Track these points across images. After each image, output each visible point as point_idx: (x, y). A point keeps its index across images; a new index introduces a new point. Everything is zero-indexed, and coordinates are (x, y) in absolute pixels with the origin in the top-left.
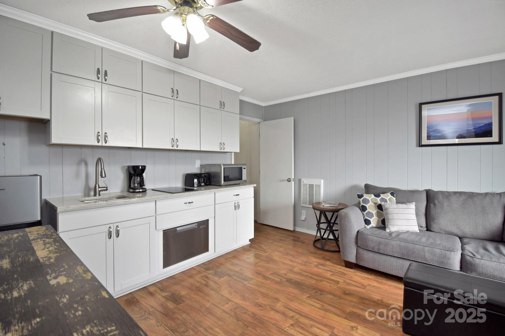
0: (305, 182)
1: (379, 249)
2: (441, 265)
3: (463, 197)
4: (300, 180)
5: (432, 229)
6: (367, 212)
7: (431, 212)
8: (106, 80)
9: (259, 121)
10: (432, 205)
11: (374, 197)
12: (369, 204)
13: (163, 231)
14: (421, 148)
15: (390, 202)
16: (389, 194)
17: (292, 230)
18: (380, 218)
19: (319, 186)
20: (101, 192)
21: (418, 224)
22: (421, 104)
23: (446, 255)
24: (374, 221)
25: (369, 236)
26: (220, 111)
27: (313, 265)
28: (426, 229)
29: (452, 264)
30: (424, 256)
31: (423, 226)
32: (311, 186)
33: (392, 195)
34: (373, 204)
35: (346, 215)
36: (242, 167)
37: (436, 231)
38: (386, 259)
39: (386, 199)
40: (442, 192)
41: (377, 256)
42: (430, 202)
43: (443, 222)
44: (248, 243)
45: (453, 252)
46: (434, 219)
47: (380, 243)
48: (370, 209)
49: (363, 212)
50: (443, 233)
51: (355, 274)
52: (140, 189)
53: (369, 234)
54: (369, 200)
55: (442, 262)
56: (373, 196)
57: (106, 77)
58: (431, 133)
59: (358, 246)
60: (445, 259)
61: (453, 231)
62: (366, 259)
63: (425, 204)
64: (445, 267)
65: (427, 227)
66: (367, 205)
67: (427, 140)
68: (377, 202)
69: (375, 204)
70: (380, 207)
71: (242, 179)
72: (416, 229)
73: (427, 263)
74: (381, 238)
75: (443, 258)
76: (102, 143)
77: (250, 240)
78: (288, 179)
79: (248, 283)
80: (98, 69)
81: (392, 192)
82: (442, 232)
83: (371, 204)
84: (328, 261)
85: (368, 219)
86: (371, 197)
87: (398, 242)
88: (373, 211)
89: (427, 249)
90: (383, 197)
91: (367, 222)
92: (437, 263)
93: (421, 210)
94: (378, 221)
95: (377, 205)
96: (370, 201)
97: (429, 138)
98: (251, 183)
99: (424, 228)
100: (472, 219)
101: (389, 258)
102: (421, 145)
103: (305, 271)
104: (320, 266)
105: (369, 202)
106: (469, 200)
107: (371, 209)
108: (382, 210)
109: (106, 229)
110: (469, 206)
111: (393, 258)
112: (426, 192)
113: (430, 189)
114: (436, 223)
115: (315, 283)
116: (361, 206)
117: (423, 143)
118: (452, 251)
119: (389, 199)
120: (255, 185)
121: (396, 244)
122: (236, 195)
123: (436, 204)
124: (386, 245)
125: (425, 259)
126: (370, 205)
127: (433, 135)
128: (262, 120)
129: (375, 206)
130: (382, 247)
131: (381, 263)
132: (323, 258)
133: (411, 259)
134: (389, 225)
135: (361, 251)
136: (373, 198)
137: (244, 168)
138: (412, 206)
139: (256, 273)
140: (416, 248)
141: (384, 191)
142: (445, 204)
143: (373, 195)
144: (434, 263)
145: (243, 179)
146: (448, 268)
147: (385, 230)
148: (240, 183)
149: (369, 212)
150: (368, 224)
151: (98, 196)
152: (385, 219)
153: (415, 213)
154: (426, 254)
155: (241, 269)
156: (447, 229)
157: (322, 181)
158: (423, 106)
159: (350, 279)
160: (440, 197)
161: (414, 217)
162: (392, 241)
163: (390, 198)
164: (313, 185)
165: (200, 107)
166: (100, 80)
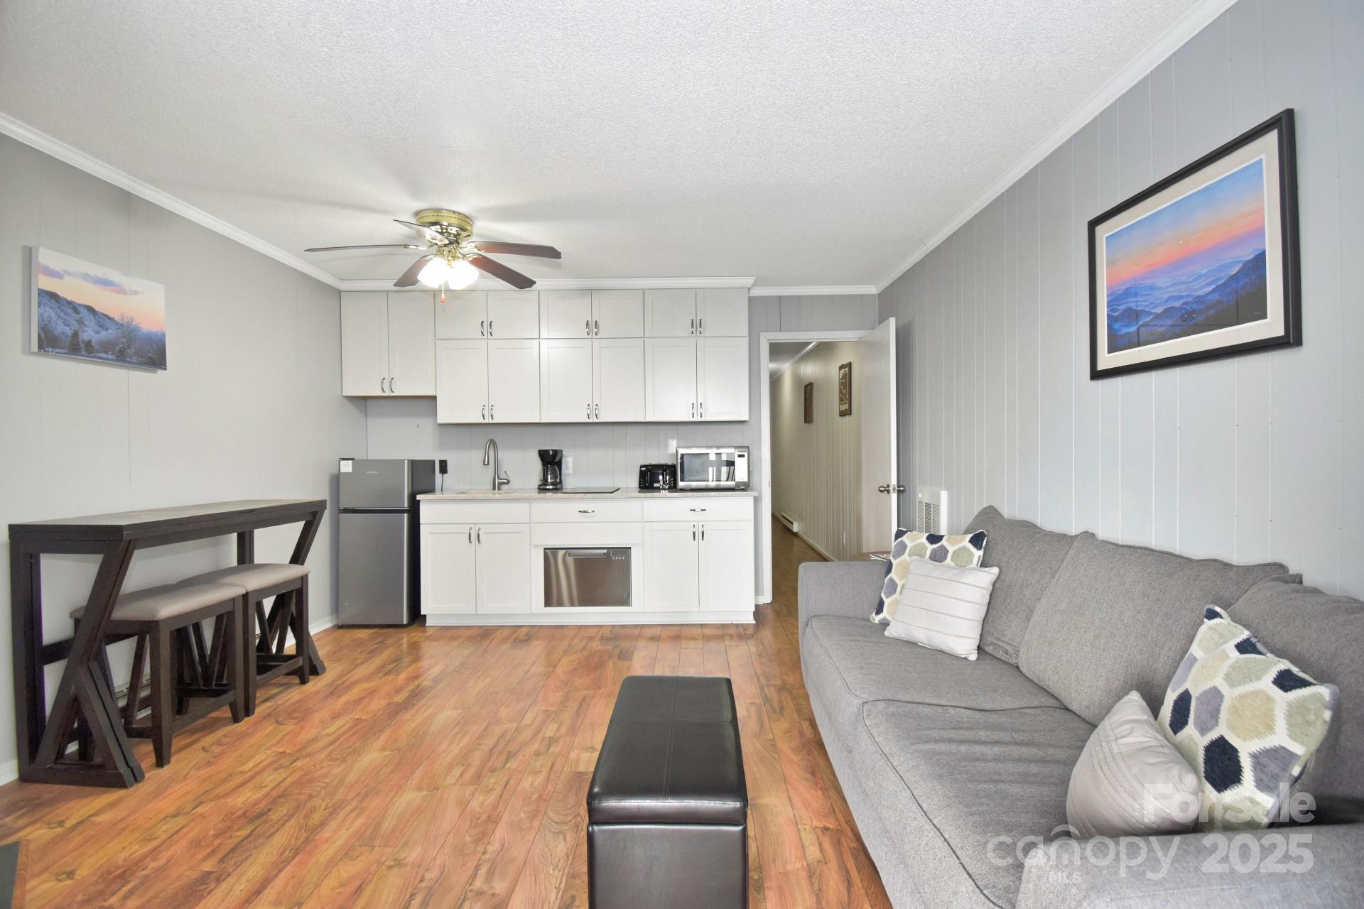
0: (920, 495)
6: (888, 579)
8: (492, 335)
11: (925, 541)
13: (545, 549)
14: (1097, 383)
19: (938, 508)
22: (1093, 225)
26: (694, 340)
32: (928, 508)
39: (948, 552)
56: (923, 538)
57: (491, 330)
58: (1116, 326)
66: (896, 560)
67: (1109, 352)
72: (970, 648)
76: (488, 420)
78: (882, 487)
80: (483, 322)
81: (979, 533)
83: (904, 559)
86: (917, 539)
90: (945, 544)
97: (1113, 343)
102: (1095, 373)
107: (900, 571)
109: (466, 529)
117: (1100, 367)
119: (954, 552)
126: (900, 562)
127: (1120, 333)
136: (921, 543)
137: (741, 456)
143: (926, 535)
145: (737, 479)
149: (891, 580)
150: (880, 611)
151: (496, 490)
157: (944, 494)
158: (1098, 231)
163: (960, 548)
164: (930, 505)
165: (644, 342)
166: (486, 336)
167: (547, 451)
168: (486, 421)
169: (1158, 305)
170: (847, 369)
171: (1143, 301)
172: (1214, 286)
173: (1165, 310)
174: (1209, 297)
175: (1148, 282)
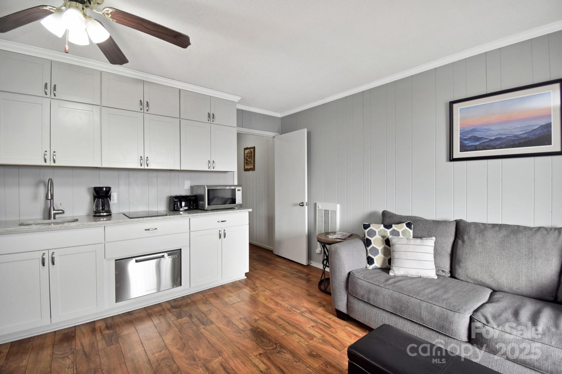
0: (320, 207)
1: (369, 299)
2: (442, 329)
3: (504, 232)
4: (315, 205)
5: (457, 276)
6: (372, 248)
7: (458, 252)
8: (55, 96)
9: (274, 135)
10: (460, 242)
11: (384, 228)
12: (375, 237)
13: (116, 260)
14: (452, 163)
15: (403, 235)
16: (404, 224)
17: (305, 265)
18: (387, 257)
19: (335, 212)
20: (57, 216)
21: (436, 267)
22: (452, 103)
23: (447, 317)
24: (378, 261)
25: (359, 279)
26: (210, 124)
27: (298, 311)
28: (449, 275)
29: (455, 330)
30: (420, 314)
31: (445, 270)
32: (326, 212)
33: (407, 227)
34: (380, 237)
35: (336, 252)
36: (235, 190)
37: (461, 278)
38: (378, 312)
39: (399, 232)
40: (476, 224)
41: (367, 308)
42: (459, 238)
43: (471, 267)
44: (244, 277)
45: (457, 314)
46: (460, 261)
47: (370, 291)
48: (375, 244)
49: (367, 248)
50: (471, 283)
51: (343, 328)
52: (104, 213)
53: (360, 277)
54: (375, 232)
55: (442, 326)
56: (382, 227)
57: (55, 92)
58: (466, 142)
59: (348, 292)
60: (447, 322)
61: (484, 281)
62: (356, 309)
63: (452, 239)
64: (446, 334)
65: (451, 272)
66: (373, 238)
67: (460, 152)
68: (386, 236)
69: (383, 237)
70: (387, 242)
71: (235, 203)
72: (432, 274)
73: (424, 325)
74: (373, 284)
75: (444, 321)
76: (49, 163)
77: (246, 274)
78: (300, 203)
79: (204, 328)
80: (46, 84)
81: (408, 223)
82: (469, 280)
83: (377, 237)
84: (322, 308)
85: (371, 257)
86: (379, 227)
87: (391, 291)
88: (379, 247)
89: (424, 304)
90: (395, 229)
91: (370, 261)
92: (437, 326)
93: (446, 247)
94: (384, 260)
95: (385, 239)
96: (377, 233)
97: (463, 148)
98: (246, 208)
99: (447, 273)
100: (512, 265)
101: (381, 312)
102: (451, 159)
103: (284, 318)
104: (306, 314)
105: (376, 235)
106: (512, 236)
107: (377, 243)
108: (389, 246)
109: (39, 255)
110: (510, 245)
111: (385, 312)
112: (455, 223)
113: (461, 220)
114: (462, 268)
115: (283, 336)
116: (365, 239)
117: (455, 157)
118: (456, 312)
119: (402, 232)
120: (251, 210)
121: (388, 294)
122: (222, 221)
123: (465, 241)
124: (377, 294)
125: (422, 319)
126: (376, 239)
127: (468, 145)
128: (279, 134)
129: (383, 241)
130: (372, 296)
131: (372, 318)
132: (319, 302)
133: (405, 317)
134: (393, 267)
135: (352, 299)
136: (382, 229)
137: (239, 190)
138: (431, 242)
139: (223, 316)
140: (411, 302)
141: (399, 220)
142: (477, 242)
143: (382, 225)
144: (433, 326)
145: (237, 203)
146: (450, 336)
147: (388, 273)
148: (233, 207)
149: (373, 247)
150: (371, 263)
151: (52, 219)
152: (391, 258)
153: (433, 252)
154: (422, 311)
155: (210, 310)
156: (476, 277)
157: (338, 206)
158: (455, 106)
159: (332, 334)
160: (472, 230)
161: (431, 257)
162: (384, 289)
163: (404, 230)
164: (328, 211)
165: (180, 120)
166: (49, 95)
167: (101, 188)
168: (48, 164)
169: (492, 136)
170: (252, 150)
171: (483, 134)
172: (525, 132)
173: (496, 138)
174: (522, 136)
175: (486, 127)
